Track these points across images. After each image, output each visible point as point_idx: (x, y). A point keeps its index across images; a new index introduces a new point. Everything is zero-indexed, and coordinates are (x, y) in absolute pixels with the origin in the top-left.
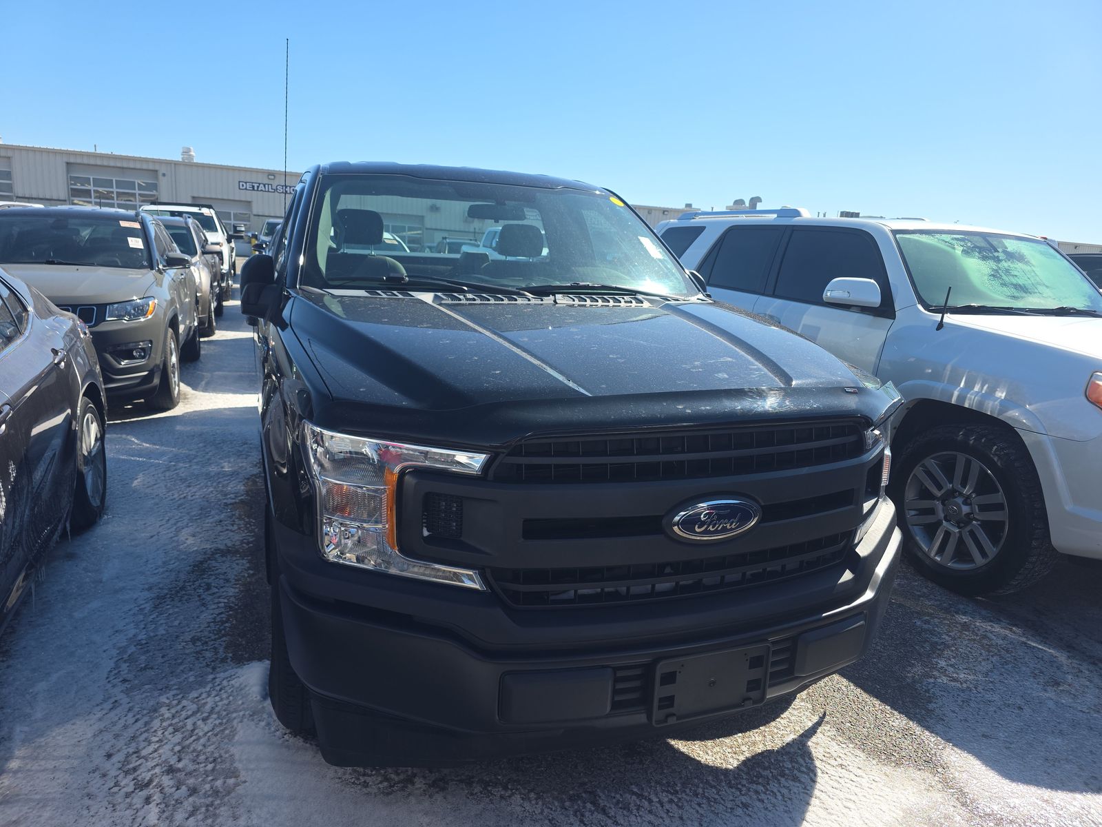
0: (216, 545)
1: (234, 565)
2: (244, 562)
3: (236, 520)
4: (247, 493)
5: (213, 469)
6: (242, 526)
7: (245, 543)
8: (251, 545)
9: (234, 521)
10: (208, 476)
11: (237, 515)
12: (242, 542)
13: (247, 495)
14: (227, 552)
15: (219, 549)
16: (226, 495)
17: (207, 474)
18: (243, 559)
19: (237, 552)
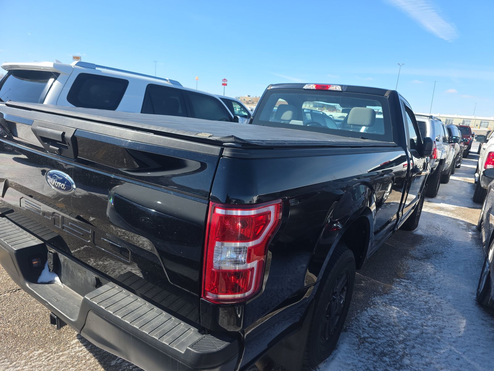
0: (419, 262)
1: (415, 253)
2: (411, 253)
3: (406, 269)
4: (392, 282)
5: (406, 313)
6: (405, 266)
7: (407, 259)
8: (405, 257)
9: (408, 269)
10: (412, 307)
11: (405, 272)
12: (408, 260)
13: (393, 281)
14: (416, 258)
15: (418, 260)
16: (406, 286)
17: (412, 309)
18: (410, 254)
19: (411, 257)
